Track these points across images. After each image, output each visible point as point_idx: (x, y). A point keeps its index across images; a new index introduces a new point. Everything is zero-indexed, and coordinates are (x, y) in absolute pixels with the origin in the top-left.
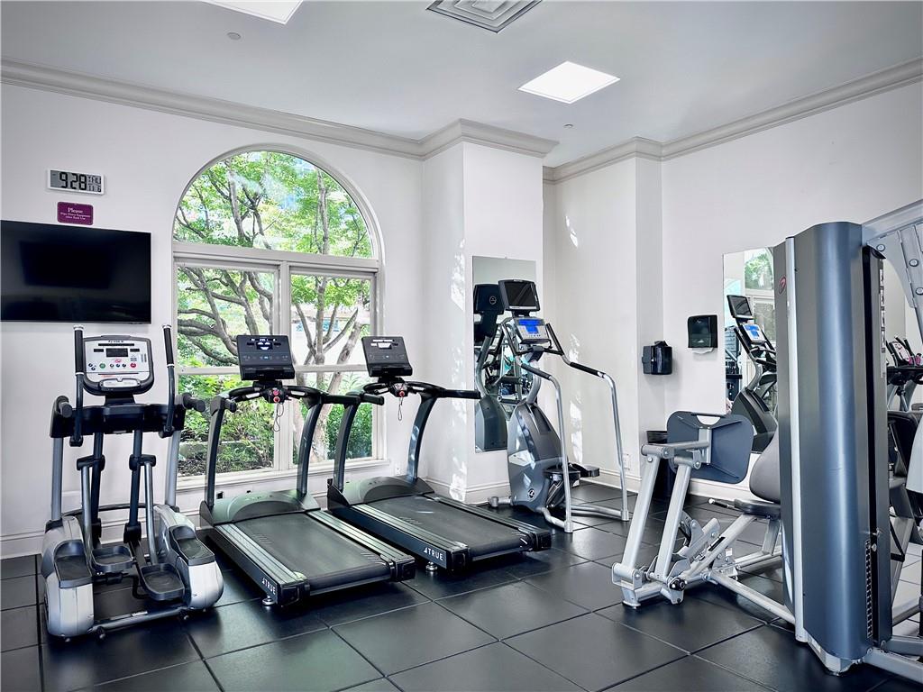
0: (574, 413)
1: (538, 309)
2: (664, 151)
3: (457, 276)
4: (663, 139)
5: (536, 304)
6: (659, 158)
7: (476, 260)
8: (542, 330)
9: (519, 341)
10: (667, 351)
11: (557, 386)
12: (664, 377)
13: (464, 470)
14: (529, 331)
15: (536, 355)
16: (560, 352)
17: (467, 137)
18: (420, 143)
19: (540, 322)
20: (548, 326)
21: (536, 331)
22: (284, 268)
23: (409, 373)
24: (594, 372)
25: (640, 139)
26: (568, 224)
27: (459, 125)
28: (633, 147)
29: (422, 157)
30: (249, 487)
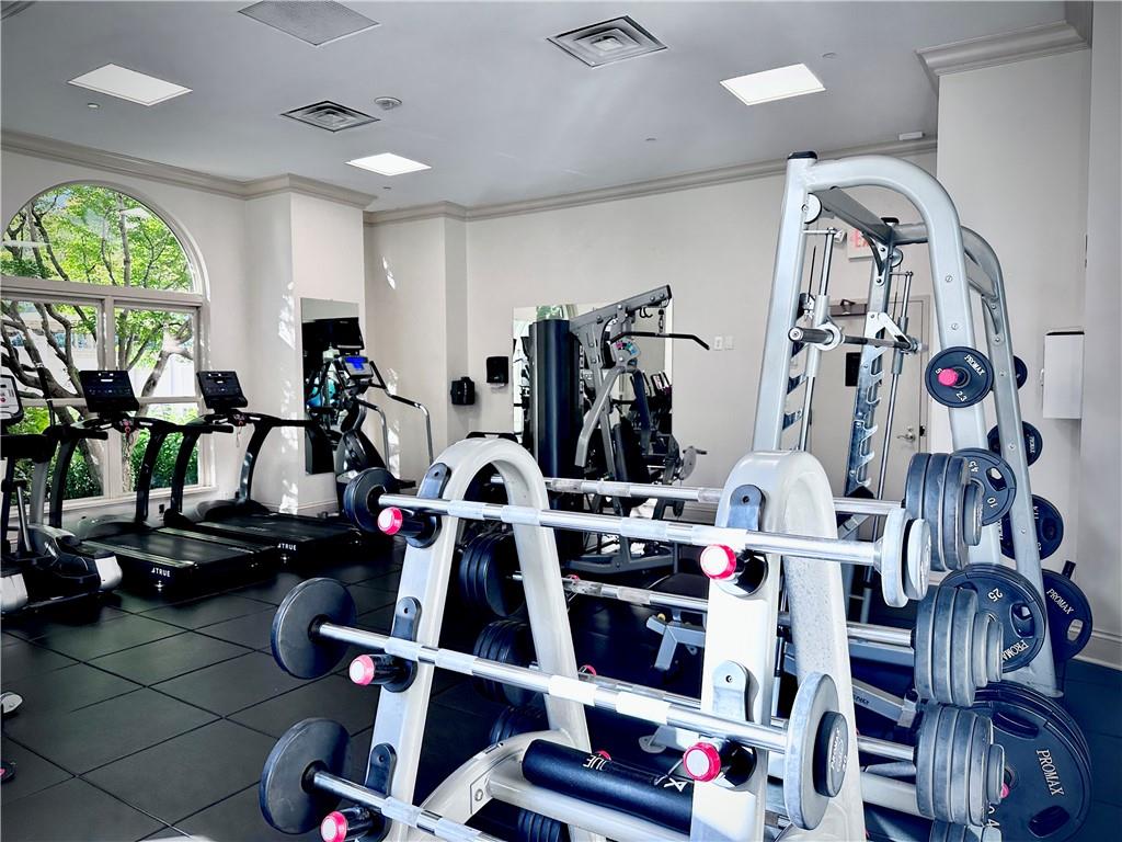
0: (393, 439)
1: (363, 348)
2: (468, 214)
3: (285, 315)
4: (467, 205)
5: (361, 344)
6: (463, 218)
7: (305, 303)
8: (367, 366)
9: (348, 377)
10: (471, 385)
11: (383, 415)
12: (468, 407)
13: (294, 490)
14: (356, 367)
15: (362, 389)
16: (383, 386)
17: (294, 188)
18: (244, 184)
19: (365, 360)
20: (372, 364)
21: (362, 368)
22: (109, 302)
23: (245, 404)
24: (412, 403)
25: (447, 203)
26: (385, 266)
27: (287, 179)
28: (443, 208)
29: (245, 197)
30: (84, 514)
